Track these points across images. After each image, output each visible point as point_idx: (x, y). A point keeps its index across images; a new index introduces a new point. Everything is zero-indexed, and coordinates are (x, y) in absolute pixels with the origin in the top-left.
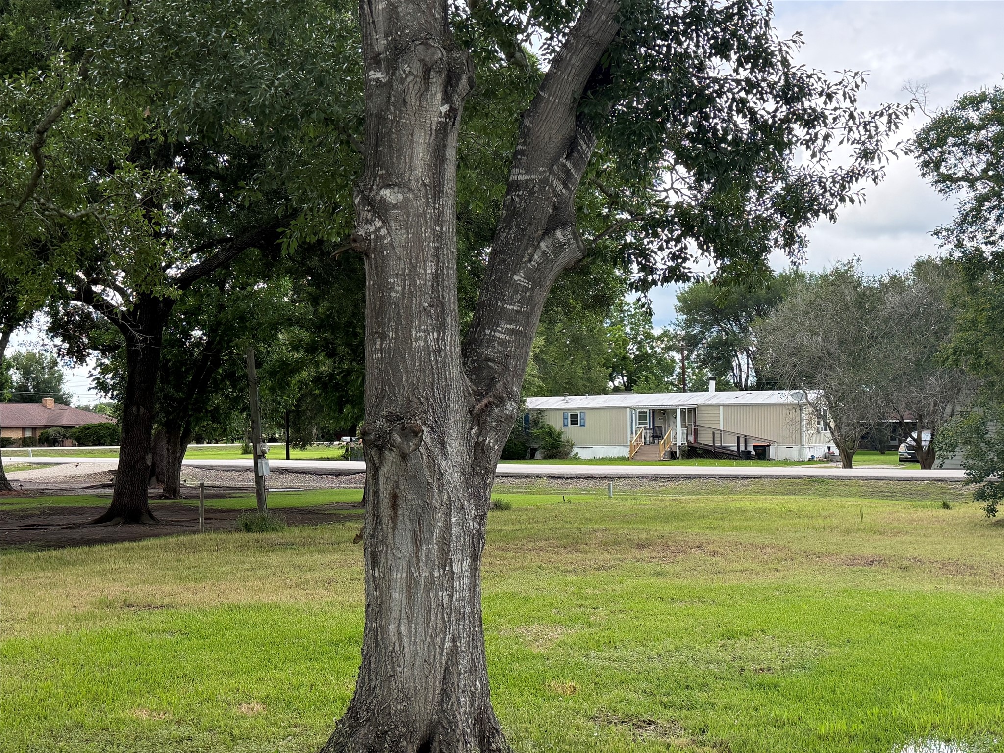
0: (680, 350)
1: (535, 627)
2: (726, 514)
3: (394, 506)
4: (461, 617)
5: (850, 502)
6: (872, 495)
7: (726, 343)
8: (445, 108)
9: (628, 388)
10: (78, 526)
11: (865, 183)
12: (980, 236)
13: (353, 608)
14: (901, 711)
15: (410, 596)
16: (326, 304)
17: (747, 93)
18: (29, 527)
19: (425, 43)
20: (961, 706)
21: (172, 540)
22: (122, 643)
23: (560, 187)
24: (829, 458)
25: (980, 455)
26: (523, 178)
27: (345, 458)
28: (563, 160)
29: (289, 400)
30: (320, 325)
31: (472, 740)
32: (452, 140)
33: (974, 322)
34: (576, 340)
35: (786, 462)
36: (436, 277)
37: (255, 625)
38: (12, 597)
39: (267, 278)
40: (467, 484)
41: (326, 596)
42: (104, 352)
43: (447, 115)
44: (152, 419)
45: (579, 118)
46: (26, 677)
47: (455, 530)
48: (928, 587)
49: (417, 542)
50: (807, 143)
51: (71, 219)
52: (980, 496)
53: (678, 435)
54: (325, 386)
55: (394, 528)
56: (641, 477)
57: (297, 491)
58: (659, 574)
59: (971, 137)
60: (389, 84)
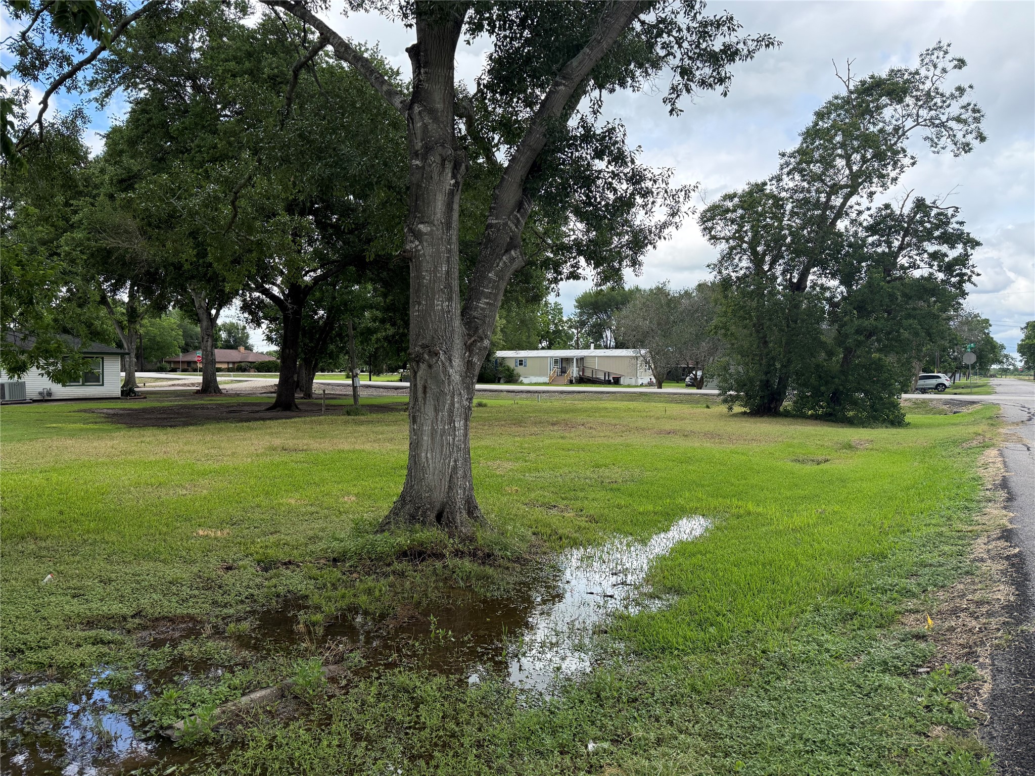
0: (576, 328)
1: (498, 462)
2: (597, 410)
3: (425, 392)
4: (459, 450)
5: (660, 405)
6: (671, 402)
7: (600, 325)
8: (453, 182)
9: (549, 348)
10: (257, 412)
11: (672, 229)
12: (730, 268)
13: (403, 452)
14: (681, 501)
15: (433, 439)
16: (390, 298)
17: (613, 179)
18: (231, 412)
19: (443, 146)
20: (710, 499)
21: (308, 419)
22: (281, 467)
23: (514, 227)
24: (650, 384)
25: (726, 381)
26: (494, 222)
27: (401, 380)
28: (515, 213)
29: (371, 349)
30: (387, 309)
31: (464, 512)
32: (457, 199)
33: (725, 312)
34: (523, 322)
35: (629, 386)
36: (448, 272)
37: (352, 459)
38: (222, 445)
39: (358, 283)
40: (463, 382)
41: (389, 446)
42: (271, 322)
43: (454, 185)
44: (296, 356)
45: (524, 190)
46: (230, 483)
47: (456, 405)
48: (697, 444)
49: (436, 411)
50: (643, 207)
51: (252, 241)
52: (725, 401)
53: (574, 371)
54: (389, 342)
55: (425, 404)
56: (554, 392)
57: (376, 397)
58: (562, 438)
59: (729, 215)
60: (423, 167)
